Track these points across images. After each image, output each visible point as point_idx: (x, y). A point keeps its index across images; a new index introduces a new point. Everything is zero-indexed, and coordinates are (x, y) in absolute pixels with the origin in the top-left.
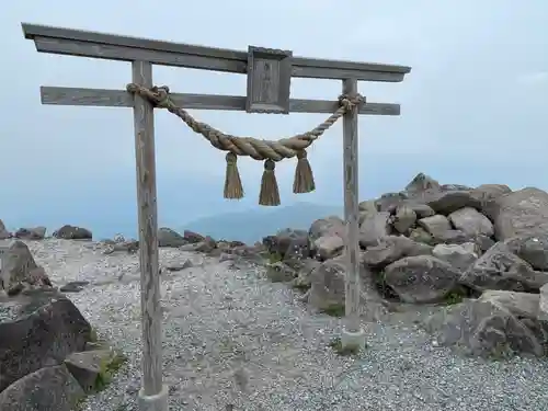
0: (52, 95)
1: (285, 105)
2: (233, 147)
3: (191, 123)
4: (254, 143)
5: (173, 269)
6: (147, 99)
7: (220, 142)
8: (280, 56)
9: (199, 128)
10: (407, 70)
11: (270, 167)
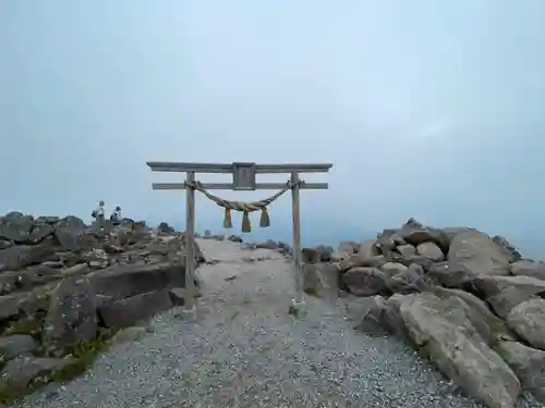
0: (157, 186)
1: (254, 186)
2: (228, 206)
3: (207, 195)
4: (236, 203)
5: (259, 260)
6: (192, 186)
7: (221, 203)
8: (249, 166)
9: (211, 197)
10: (330, 166)
11: (246, 214)
